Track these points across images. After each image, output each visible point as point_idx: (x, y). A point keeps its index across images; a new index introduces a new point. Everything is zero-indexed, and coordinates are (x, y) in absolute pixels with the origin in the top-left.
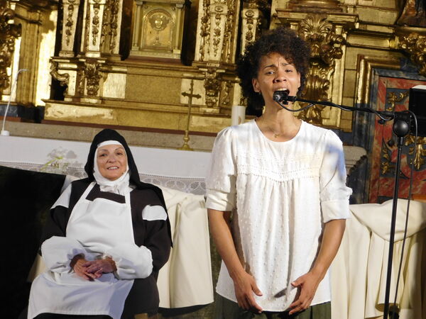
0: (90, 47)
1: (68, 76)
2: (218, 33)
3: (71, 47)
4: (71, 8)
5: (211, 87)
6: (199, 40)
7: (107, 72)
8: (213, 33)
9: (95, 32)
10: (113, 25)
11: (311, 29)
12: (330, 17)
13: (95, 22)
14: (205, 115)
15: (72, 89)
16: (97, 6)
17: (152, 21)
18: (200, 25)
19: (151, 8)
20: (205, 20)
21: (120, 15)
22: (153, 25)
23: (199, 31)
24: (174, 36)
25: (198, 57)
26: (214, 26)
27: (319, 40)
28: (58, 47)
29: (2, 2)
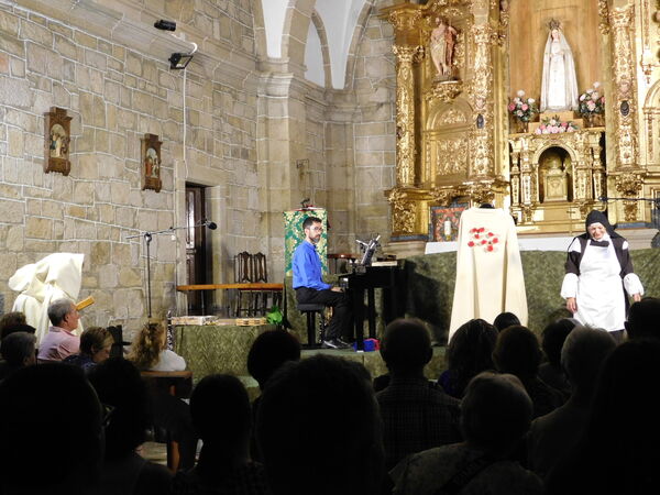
0: (526, 200)
1: (518, 214)
2: (583, 186)
3: (517, 201)
4: (515, 184)
5: (583, 210)
6: (575, 190)
7: (535, 210)
8: (580, 186)
9: (527, 193)
10: (535, 189)
11: (625, 178)
12: (634, 172)
13: (527, 188)
14: (580, 223)
15: (520, 220)
16: (527, 181)
17: (552, 185)
18: (574, 183)
19: (551, 179)
20: (576, 181)
21: (537, 184)
23: (574, 186)
24: (563, 190)
25: (575, 197)
26: (581, 183)
27: (630, 182)
28: (512, 202)
29: (484, 185)
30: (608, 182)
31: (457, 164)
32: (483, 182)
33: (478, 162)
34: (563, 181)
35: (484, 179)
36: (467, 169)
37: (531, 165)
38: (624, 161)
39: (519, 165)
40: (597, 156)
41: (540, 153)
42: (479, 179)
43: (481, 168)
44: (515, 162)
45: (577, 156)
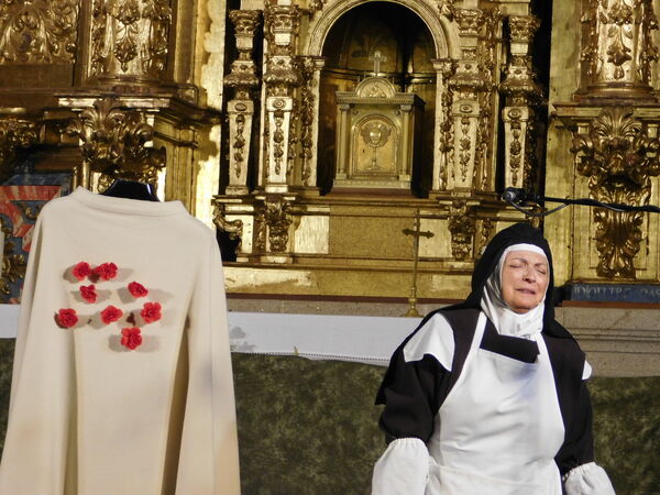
0: (272, 178)
1: (240, 225)
2: (466, 146)
3: (243, 180)
4: (241, 120)
5: (460, 229)
6: (439, 159)
7: (300, 214)
8: (458, 146)
9: (278, 155)
10: (306, 143)
11: (609, 131)
12: (639, 112)
13: (278, 139)
14: (452, 272)
15: (247, 244)
16: (279, 114)
17: (365, 134)
18: (438, 135)
19: (363, 113)
20: (446, 127)
21: (315, 126)
22: (367, 139)
23: (438, 145)
24: (399, 154)
25: (437, 184)
26: (460, 135)
27: (623, 146)
28: (224, 180)
29: (133, 114)
30: (553, 141)
31: (42, 34)
32: (130, 102)
33: (116, 33)
34: (402, 124)
35: (134, 93)
36: (78, 52)
37: (298, 60)
38: (608, 71)
39: (256, 54)
40: (520, 49)
41: (333, 17)
42: (116, 94)
43: (127, 52)
44: (245, 42)
45: (453, 43)
